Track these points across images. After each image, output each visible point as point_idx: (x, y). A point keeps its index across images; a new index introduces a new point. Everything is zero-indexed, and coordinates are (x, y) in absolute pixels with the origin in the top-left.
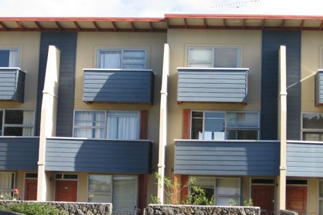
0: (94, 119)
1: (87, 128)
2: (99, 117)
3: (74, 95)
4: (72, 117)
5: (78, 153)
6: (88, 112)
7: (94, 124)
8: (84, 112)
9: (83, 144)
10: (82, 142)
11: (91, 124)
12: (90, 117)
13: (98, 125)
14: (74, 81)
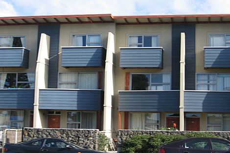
0: (209, 78)
1: (204, 84)
2: (211, 77)
3: (195, 63)
4: (195, 77)
5: (204, 100)
6: (204, 74)
7: (208, 82)
8: (202, 74)
9: (207, 94)
10: (206, 93)
11: (207, 82)
12: (206, 77)
13: (211, 82)
14: (195, 55)
